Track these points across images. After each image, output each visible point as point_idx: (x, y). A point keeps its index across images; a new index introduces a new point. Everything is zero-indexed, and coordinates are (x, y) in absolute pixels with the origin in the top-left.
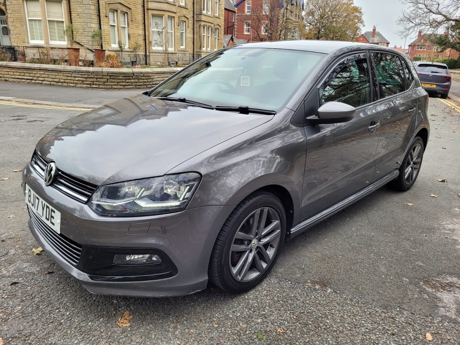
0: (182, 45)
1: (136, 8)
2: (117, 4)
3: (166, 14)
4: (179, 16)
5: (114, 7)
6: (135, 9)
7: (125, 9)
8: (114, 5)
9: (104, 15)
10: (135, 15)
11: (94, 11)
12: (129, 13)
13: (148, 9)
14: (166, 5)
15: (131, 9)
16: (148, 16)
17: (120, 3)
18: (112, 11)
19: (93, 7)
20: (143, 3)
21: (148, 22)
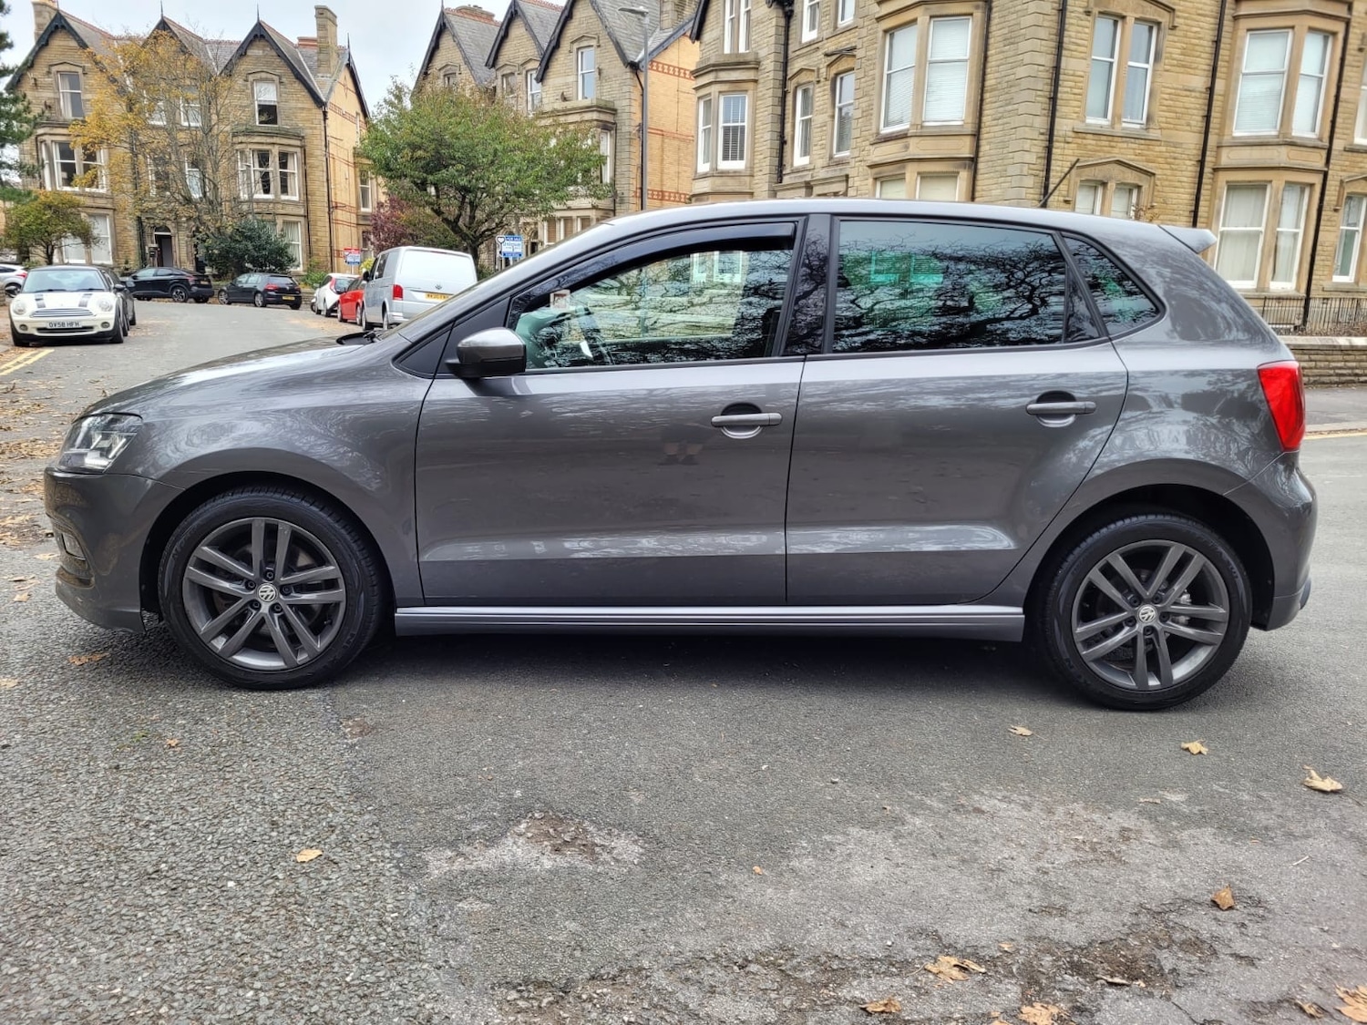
0: (1345, 272)
1: (1172, 169)
2: (1107, 166)
3: (1279, 180)
4: (1342, 182)
5: (1098, 173)
6: (1169, 172)
7: (1131, 177)
8: (1097, 168)
9: (1061, 199)
10: (1167, 189)
11: (1031, 191)
12: (1145, 187)
13: (1215, 170)
14: (1284, 149)
15: (1154, 174)
16: (1213, 190)
17: (1119, 163)
18: (1091, 187)
19: (1030, 181)
20: (1200, 153)
21: (1211, 206)
